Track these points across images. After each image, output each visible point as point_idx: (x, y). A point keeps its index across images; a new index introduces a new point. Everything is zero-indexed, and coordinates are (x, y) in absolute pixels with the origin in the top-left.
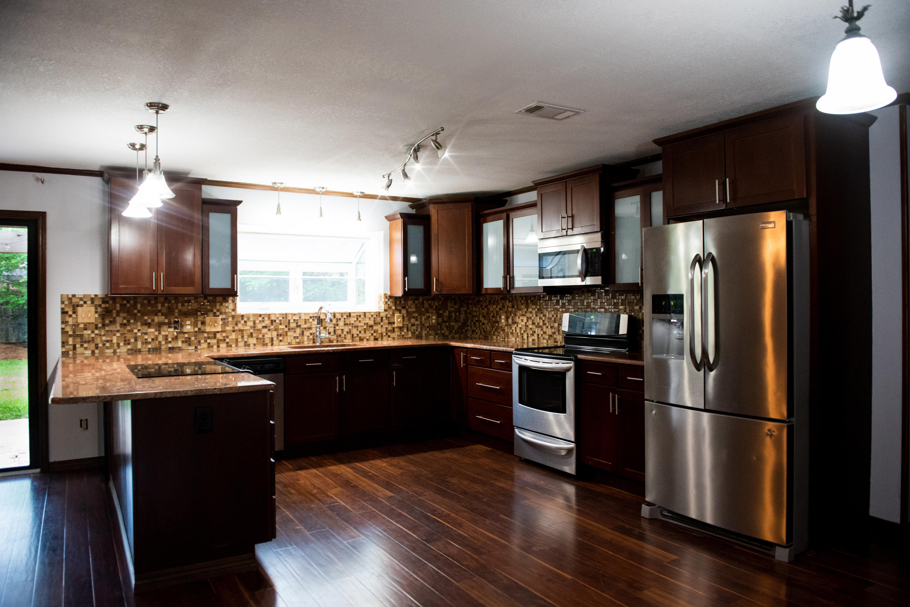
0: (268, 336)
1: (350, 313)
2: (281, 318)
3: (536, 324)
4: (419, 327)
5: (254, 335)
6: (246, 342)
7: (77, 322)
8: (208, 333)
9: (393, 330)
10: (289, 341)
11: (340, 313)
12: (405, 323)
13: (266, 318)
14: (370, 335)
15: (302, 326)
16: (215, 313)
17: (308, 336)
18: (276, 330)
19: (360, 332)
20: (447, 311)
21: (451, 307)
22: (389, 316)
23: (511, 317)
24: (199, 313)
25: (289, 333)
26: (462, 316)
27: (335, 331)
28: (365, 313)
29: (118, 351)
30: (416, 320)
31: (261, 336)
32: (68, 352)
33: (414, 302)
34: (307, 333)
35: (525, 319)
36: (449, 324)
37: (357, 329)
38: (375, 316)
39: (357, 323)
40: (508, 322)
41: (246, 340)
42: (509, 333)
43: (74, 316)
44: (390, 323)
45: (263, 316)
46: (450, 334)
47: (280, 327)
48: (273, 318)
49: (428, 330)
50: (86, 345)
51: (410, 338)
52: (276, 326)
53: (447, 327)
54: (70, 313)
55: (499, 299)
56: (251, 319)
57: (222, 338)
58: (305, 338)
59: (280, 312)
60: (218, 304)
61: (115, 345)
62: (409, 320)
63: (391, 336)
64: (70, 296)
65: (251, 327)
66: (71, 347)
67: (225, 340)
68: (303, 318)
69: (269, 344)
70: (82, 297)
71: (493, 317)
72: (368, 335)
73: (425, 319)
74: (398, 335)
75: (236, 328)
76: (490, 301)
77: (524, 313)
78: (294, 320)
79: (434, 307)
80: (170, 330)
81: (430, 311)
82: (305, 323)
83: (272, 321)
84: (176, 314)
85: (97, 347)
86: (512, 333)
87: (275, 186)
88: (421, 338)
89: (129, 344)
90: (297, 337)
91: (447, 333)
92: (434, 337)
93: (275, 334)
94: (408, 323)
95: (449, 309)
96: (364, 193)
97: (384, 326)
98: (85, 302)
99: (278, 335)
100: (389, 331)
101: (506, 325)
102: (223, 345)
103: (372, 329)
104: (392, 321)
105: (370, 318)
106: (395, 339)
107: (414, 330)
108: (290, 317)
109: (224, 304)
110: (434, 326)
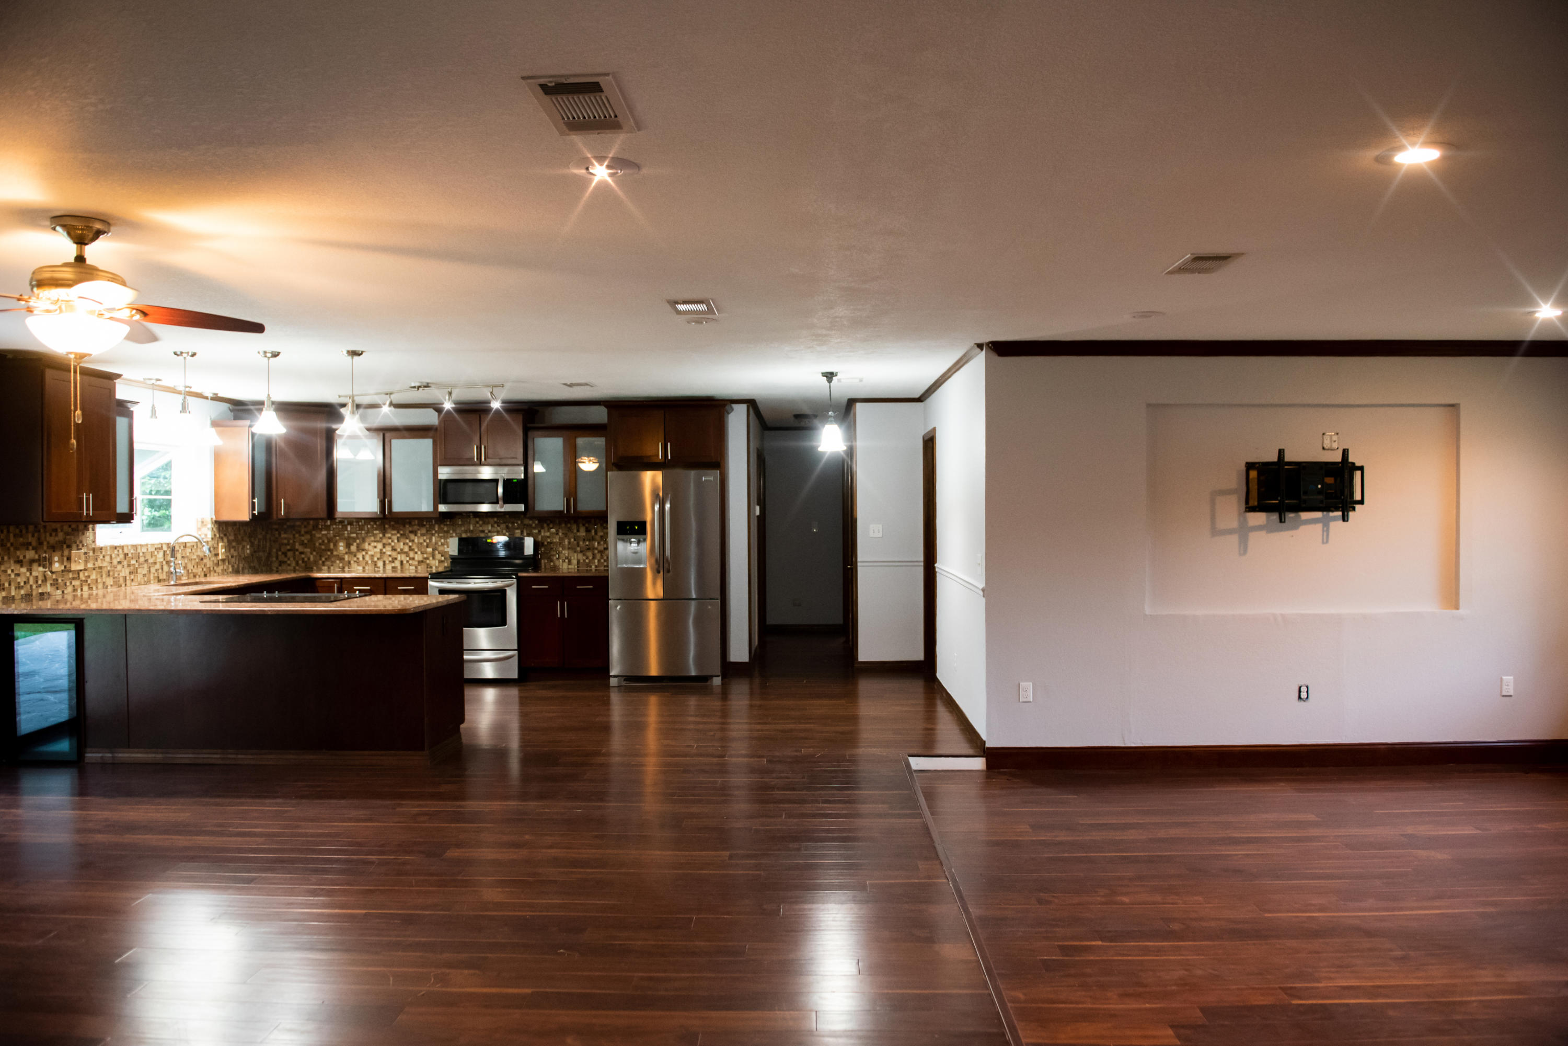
0: (122, 574)
1: (185, 543)
2: (132, 551)
4: (237, 559)
5: (111, 573)
6: (104, 583)
8: (73, 572)
9: (218, 564)
13: (121, 551)
14: (202, 569)
15: (150, 561)
16: (78, 545)
17: (154, 574)
21: (260, 534)
22: (215, 545)
23: (355, 544)
24: (65, 546)
25: (139, 570)
26: (267, 544)
28: (197, 542)
30: (235, 550)
31: (116, 575)
33: (233, 528)
34: (153, 570)
35: (380, 546)
36: (258, 555)
37: (192, 563)
38: (205, 547)
44: (216, 555)
45: (118, 549)
46: (260, 567)
47: (132, 562)
48: (126, 550)
49: (244, 562)
51: (231, 573)
52: (128, 561)
53: (257, 558)
56: (108, 553)
57: (84, 578)
58: (152, 576)
60: (81, 534)
62: (229, 550)
63: (217, 572)
65: (109, 563)
67: (87, 581)
68: (150, 549)
69: (123, 585)
73: (241, 549)
74: (222, 570)
75: (97, 565)
78: (144, 553)
79: (247, 534)
80: (40, 569)
81: (244, 538)
82: (152, 557)
83: (125, 554)
84: (45, 548)
88: (240, 575)
90: (146, 575)
91: (257, 566)
92: (249, 571)
93: (127, 571)
94: (228, 554)
97: (211, 559)
99: (130, 573)
100: (215, 567)
101: (346, 553)
102: (85, 588)
103: (203, 563)
104: (217, 552)
105: (201, 549)
106: (220, 574)
107: (234, 562)
108: (139, 550)
109: (86, 534)
110: (248, 557)
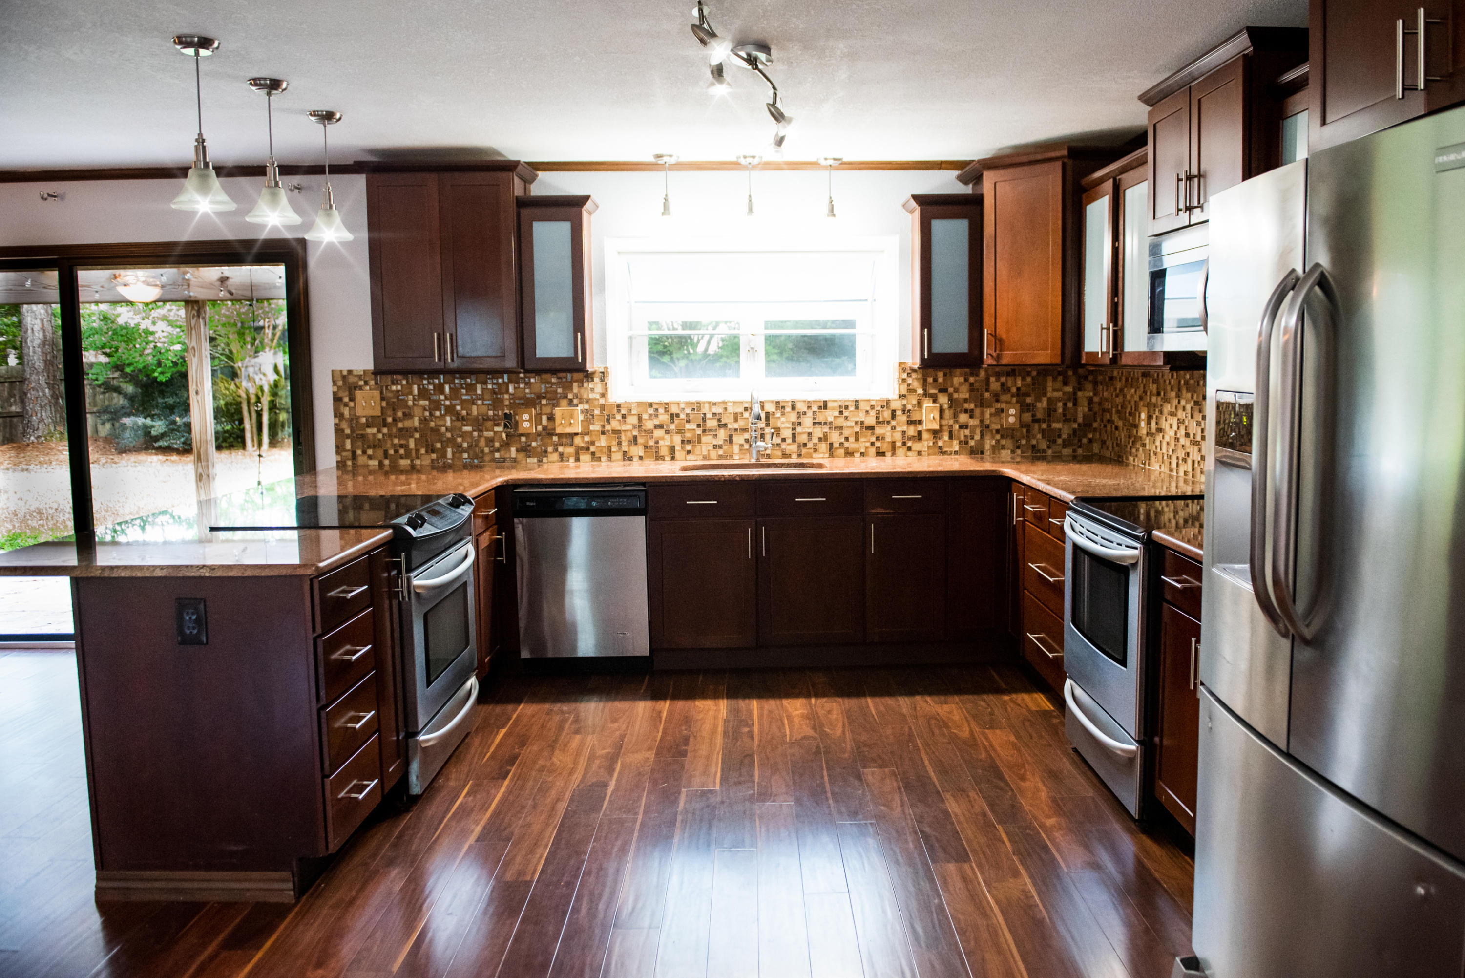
0: (665, 442)
1: (825, 403)
2: (688, 411)
3: (1191, 435)
4: (978, 431)
5: (640, 440)
6: (625, 453)
7: (355, 415)
8: (560, 435)
9: (918, 437)
10: (705, 453)
11: (804, 401)
12: (944, 422)
13: (661, 411)
14: (868, 444)
15: (729, 426)
16: (571, 401)
17: (742, 445)
18: (680, 431)
19: (847, 439)
20: (1045, 400)
21: (1054, 390)
22: (909, 407)
23: (1155, 416)
24: (544, 402)
25: (704, 439)
26: (1080, 409)
27: (794, 436)
28: (856, 401)
29: (418, 462)
30: (971, 417)
31: (651, 443)
32: (345, 462)
33: (966, 380)
34: (739, 439)
35: (1175, 424)
36: (1049, 426)
37: (841, 434)
38: (879, 408)
39: (841, 422)
40: (1150, 428)
41: (625, 449)
42: (1152, 454)
43: (352, 404)
44: (911, 422)
45: (655, 406)
46: (1049, 447)
47: (688, 426)
48: (674, 410)
49: (998, 437)
50: (370, 452)
51: (956, 453)
52: (680, 424)
53: (1043, 432)
54: (346, 399)
55: (1140, 375)
56: (633, 412)
57: (583, 445)
58: (736, 448)
59: (687, 400)
60: (575, 385)
61: (413, 453)
62: (955, 416)
63: (914, 448)
64: (345, 373)
65: (634, 426)
66: (349, 454)
67: (588, 449)
68: (731, 409)
69: (668, 458)
70: (362, 373)
71: (1130, 414)
72: (864, 444)
73: (991, 415)
74: (929, 447)
75: (608, 427)
76: (1127, 380)
77: (1173, 410)
78: (714, 414)
79: (1014, 390)
80: (496, 429)
81: (1004, 397)
82: (736, 420)
83: (672, 415)
84: (507, 403)
85: (386, 455)
86: (1155, 454)
87: (660, 162)
88: (982, 453)
89: (433, 452)
90: (720, 447)
91: (1043, 445)
92: (1013, 452)
93: (677, 439)
94: (951, 422)
95: (1049, 395)
96: (840, 160)
97: (898, 429)
98: (366, 383)
99: (683, 442)
100: (909, 439)
101: (1147, 435)
102: (585, 457)
103: (873, 434)
104: (915, 417)
105: (867, 412)
106: (923, 453)
107: (966, 436)
108: (705, 409)
109: (585, 385)
110: (1013, 430)
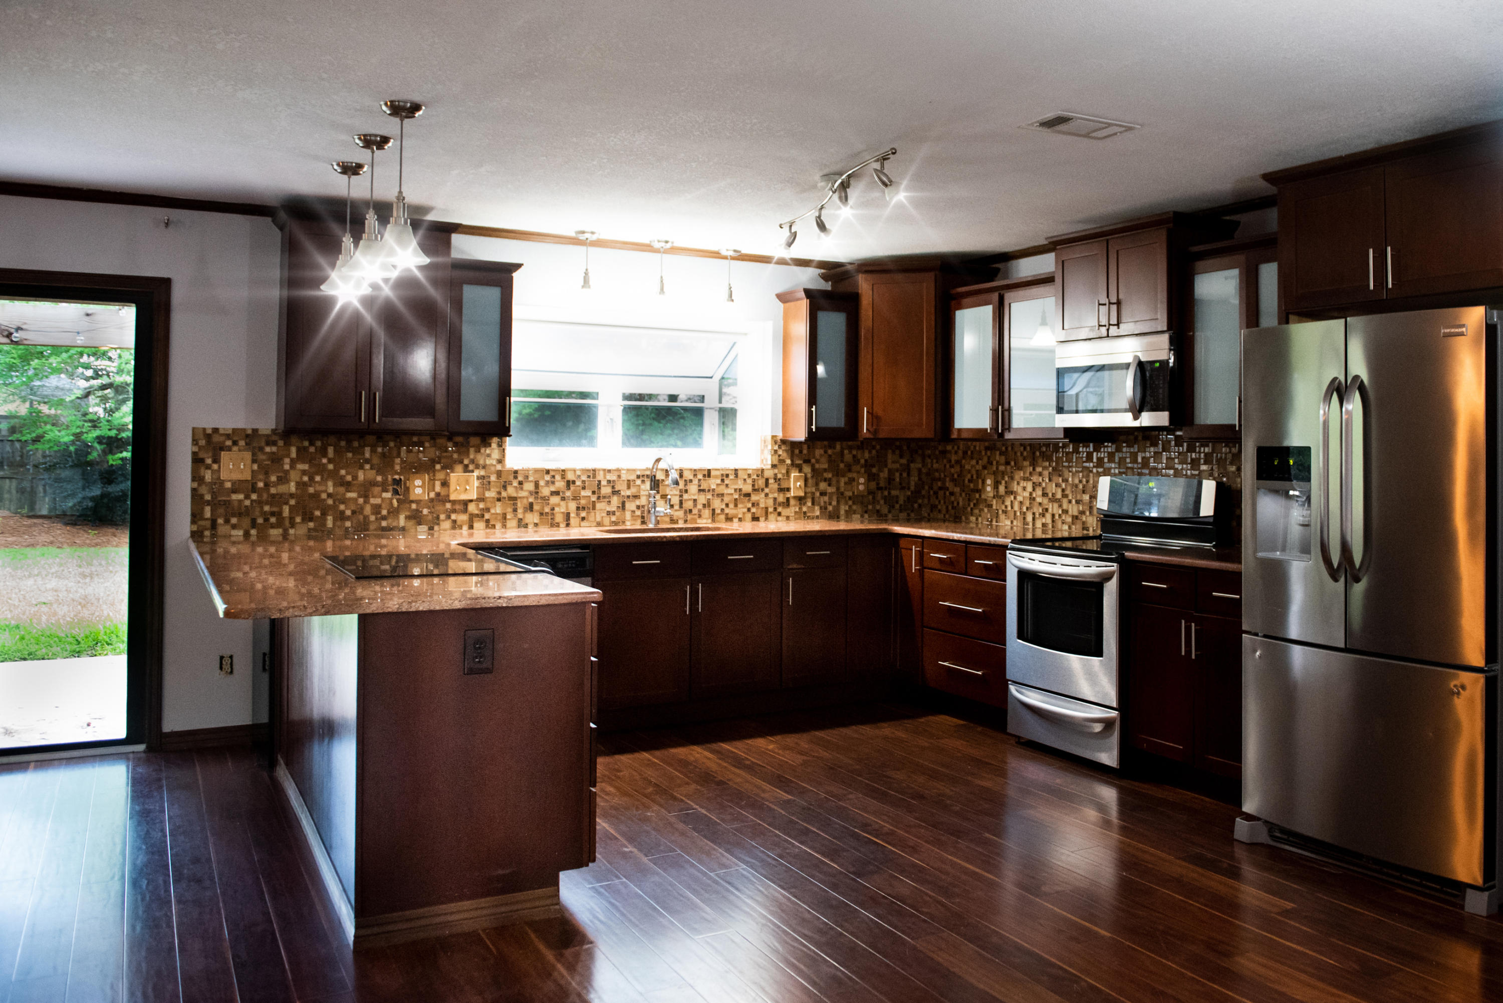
0: (560, 510)
1: (709, 471)
2: (584, 478)
3: (1050, 495)
4: (835, 498)
5: (536, 507)
6: (520, 520)
7: (219, 478)
8: (454, 502)
9: (787, 503)
10: (598, 519)
11: (691, 470)
12: (809, 490)
13: (558, 477)
14: (746, 510)
15: (623, 493)
16: (466, 466)
17: (633, 512)
18: (575, 498)
19: (727, 505)
20: (886, 470)
21: (893, 462)
22: (779, 476)
23: (1003, 482)
24: (438, 467)
25: (598, 506)
26: (912, 478)
27: (681, 503)
28: (736, 470)
29: (292, 531)
30: (829, 485)
31: (547, 510)
32: (202, 532)
33: (826, 452)
34: (631, 506)
35: (1029, 488)
36: (889, 493)
37: (722, 500)
38: (755, 477)
39: (722, 489)
40: (997, 492)
41: (520, 516)
42: (1000, 512)
43: (215, 466)
44: (781, 490)
45: (552, 473)
46: (890, 512)
47: (583, 493)
48: (570, 476)
49: (850, 503)
50: (234, 520)
51: (817, 517)
52: (575, 491)
53: (885, 498)
54: (209, 461)
55: (982, 448)
56: (531, 479)
57: (476, 512)
58: (628, 515)
59: (583, 467)
60: (472, 450)
61: (287, 523)
62: (817, 484)
63: (783, 514)
64: (209, 431)
65: (531, 493)
66: (208, 524)
67: (483, 516)
68: (624, 477)
69: (562, 525)
70: (230, 432)
71: (970, 481)
72: (741, 510)
73: (845, 483)
74: (796, 512)
75: (504, 494)
76: (965, 453)
77: (1028, 475)
78: (609, 481)
79: (862, 461)
80: (385, 495)
81: (855, 468)
82: (629, 487)
83: (568, 482)
84: (397, 468)
85: (254, 524)
86: (1005, 512)
87: (581, 238)
88: (838, 517)
89: (311, 520)
90: (614, 513)
92: (862, 516)
93: (573, 506)
94: (813, 490)
95: (890, 466)
96: (740, 252)
97: (771, 496)
98: (235, 443)
99: (578, 508)
100: (780, 505)
101: (994, 497)
102: (479, 525)
103: (749, 500)
104: (784, 485)
105: (745, 480)
106: (791, 518)
107: (825, 502)
108: (600, 476)
109: (483, 450)
110: (862, 496)
